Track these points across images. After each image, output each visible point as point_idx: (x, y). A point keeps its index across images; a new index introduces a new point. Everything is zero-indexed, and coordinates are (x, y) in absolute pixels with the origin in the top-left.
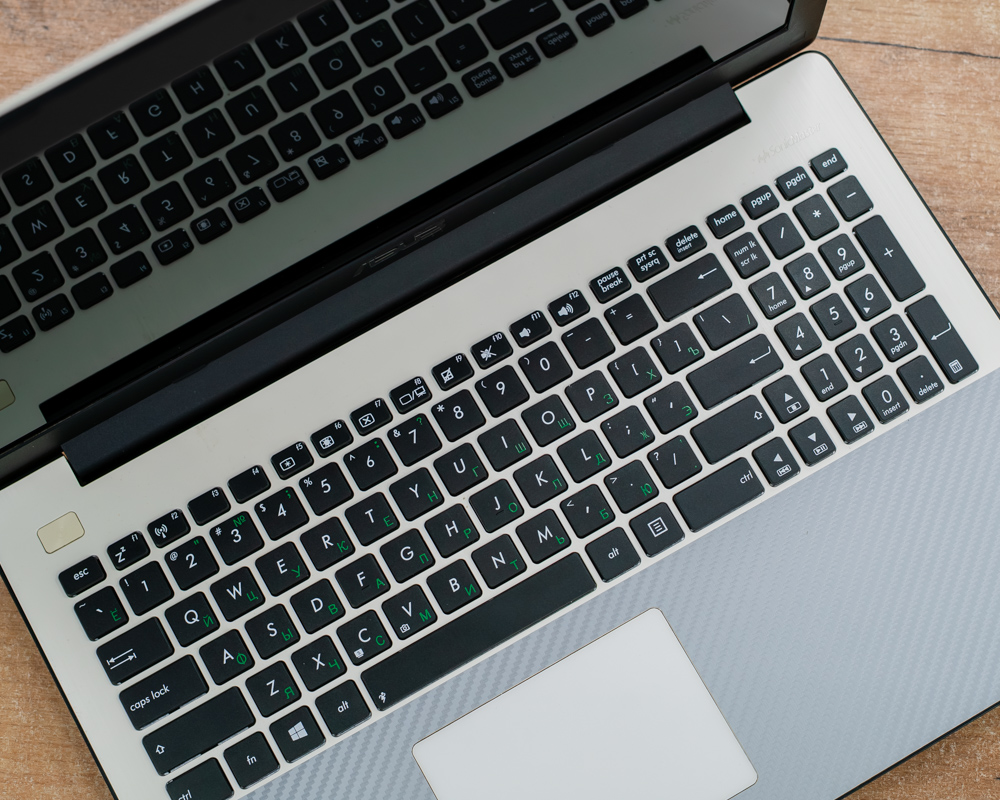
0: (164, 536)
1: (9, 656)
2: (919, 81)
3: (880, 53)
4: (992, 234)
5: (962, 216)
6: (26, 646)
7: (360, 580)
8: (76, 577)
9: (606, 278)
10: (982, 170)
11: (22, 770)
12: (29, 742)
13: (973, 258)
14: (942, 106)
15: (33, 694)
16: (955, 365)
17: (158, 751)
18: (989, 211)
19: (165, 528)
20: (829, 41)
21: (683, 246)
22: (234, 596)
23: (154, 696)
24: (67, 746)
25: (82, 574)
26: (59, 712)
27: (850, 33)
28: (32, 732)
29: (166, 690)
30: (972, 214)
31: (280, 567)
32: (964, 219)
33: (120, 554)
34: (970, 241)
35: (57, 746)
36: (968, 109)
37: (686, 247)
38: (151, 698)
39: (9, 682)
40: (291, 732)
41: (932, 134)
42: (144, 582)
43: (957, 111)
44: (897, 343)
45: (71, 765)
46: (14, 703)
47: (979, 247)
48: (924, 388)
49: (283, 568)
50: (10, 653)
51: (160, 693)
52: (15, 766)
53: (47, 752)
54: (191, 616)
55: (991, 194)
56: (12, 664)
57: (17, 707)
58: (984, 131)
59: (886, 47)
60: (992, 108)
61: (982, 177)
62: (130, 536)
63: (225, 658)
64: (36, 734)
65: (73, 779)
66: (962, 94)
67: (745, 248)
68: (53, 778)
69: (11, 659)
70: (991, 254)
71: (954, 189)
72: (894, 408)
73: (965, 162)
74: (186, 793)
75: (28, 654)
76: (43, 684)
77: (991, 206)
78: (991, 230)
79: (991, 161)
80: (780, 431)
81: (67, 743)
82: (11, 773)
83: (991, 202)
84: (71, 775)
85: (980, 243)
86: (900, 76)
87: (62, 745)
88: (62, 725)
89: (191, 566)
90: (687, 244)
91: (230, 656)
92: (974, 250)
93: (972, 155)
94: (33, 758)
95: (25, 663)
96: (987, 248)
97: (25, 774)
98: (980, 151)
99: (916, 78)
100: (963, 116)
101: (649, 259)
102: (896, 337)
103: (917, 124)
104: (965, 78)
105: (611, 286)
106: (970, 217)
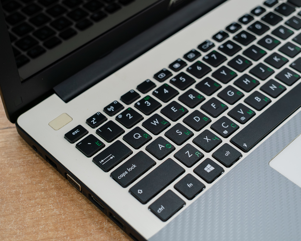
0: (113, 110)
1: (43, 187)
6: (51, 182)
7: (213, 106)
8: (73, 134)
11: (62, 234)
12: (63, 222)
15: (60, 201)
17: (139, 192)
19: (112, 107)
22: (155, 124)
23: (129, 170)
24: (84, 219)
25: (76, 132)
26: (76, 205)
28: (63, 217)
29: (135, 166)
31: (173, 110)
33: (93, 121)
35: (79, 220)
38: (128, 171)
39: (45, 198)
40: (206, 169)
42: (109, 128)
45: (89, 226)
46: (50, 207)
49: (175, 110)
50: (43, 186)
51: (132, 168)
52: (58, 234)
53: (74, 223)
54: (137, 136)
56: (45, 191)
57: (52, 208)
62: (96, 114)
63: (160, 148)
64: (66, 217)
65: (91, 232)
68: (80, 234)
69: (44, 188)
74: (160, 207)
75: (53, 185)
76: (64, 195)
81: (84, 217)
82: (56, 238)
84: (90, 231)
87: (81, 219)
88: (79, 210)
89: (130, 118)
91: (162, 146)
94: (67, 228)
95: (52, 189)
97: (64, 237)
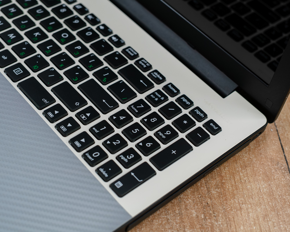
2: (274, 179)
3: (282, 162)
4: (203, 217)
5: (209, 203)
9: (133, 51)
10: (237, 210)
13: (187, 209)
14: (265, 190)
16: (119, 185)
18: (216, 215)
20: (279, 141)
21: (155, 75)
27: (287, 149)
30: (211, 207)
32: (207, 203)
34: (196, 207)
36: (268, 202)
37: (154, 76)
41: (249, 187)
43: (265, 197)
44: (126, 158)
47: (193, 211)
48: (104, 170)
55: (225, 216)
58: (259, 210)
59: (286, 164)
60: (273, 213)
61: (234, 210)
66: (275, 198)
67: (160, 96)
70: (192, 217)
71: (222, 198)
72: (90, 158)
73: (239, 202)
77: (219, 216)
78: (205, 217)
79: (243, 214)
80: (72, 114)
83: (220, 215)
85: (196, 211)
86: (273, 171)
90: (156, 76)
92: (192, 209)
93: (244, 205)
96: (194, 215)
98: (247, 209)
99: (275, 178)
100: (263, 200)
101: (145, 64)
102: (129, 157)
103: (251, 180)
104: (284, 199)
105: (129, 52)
106: (209, 206)
